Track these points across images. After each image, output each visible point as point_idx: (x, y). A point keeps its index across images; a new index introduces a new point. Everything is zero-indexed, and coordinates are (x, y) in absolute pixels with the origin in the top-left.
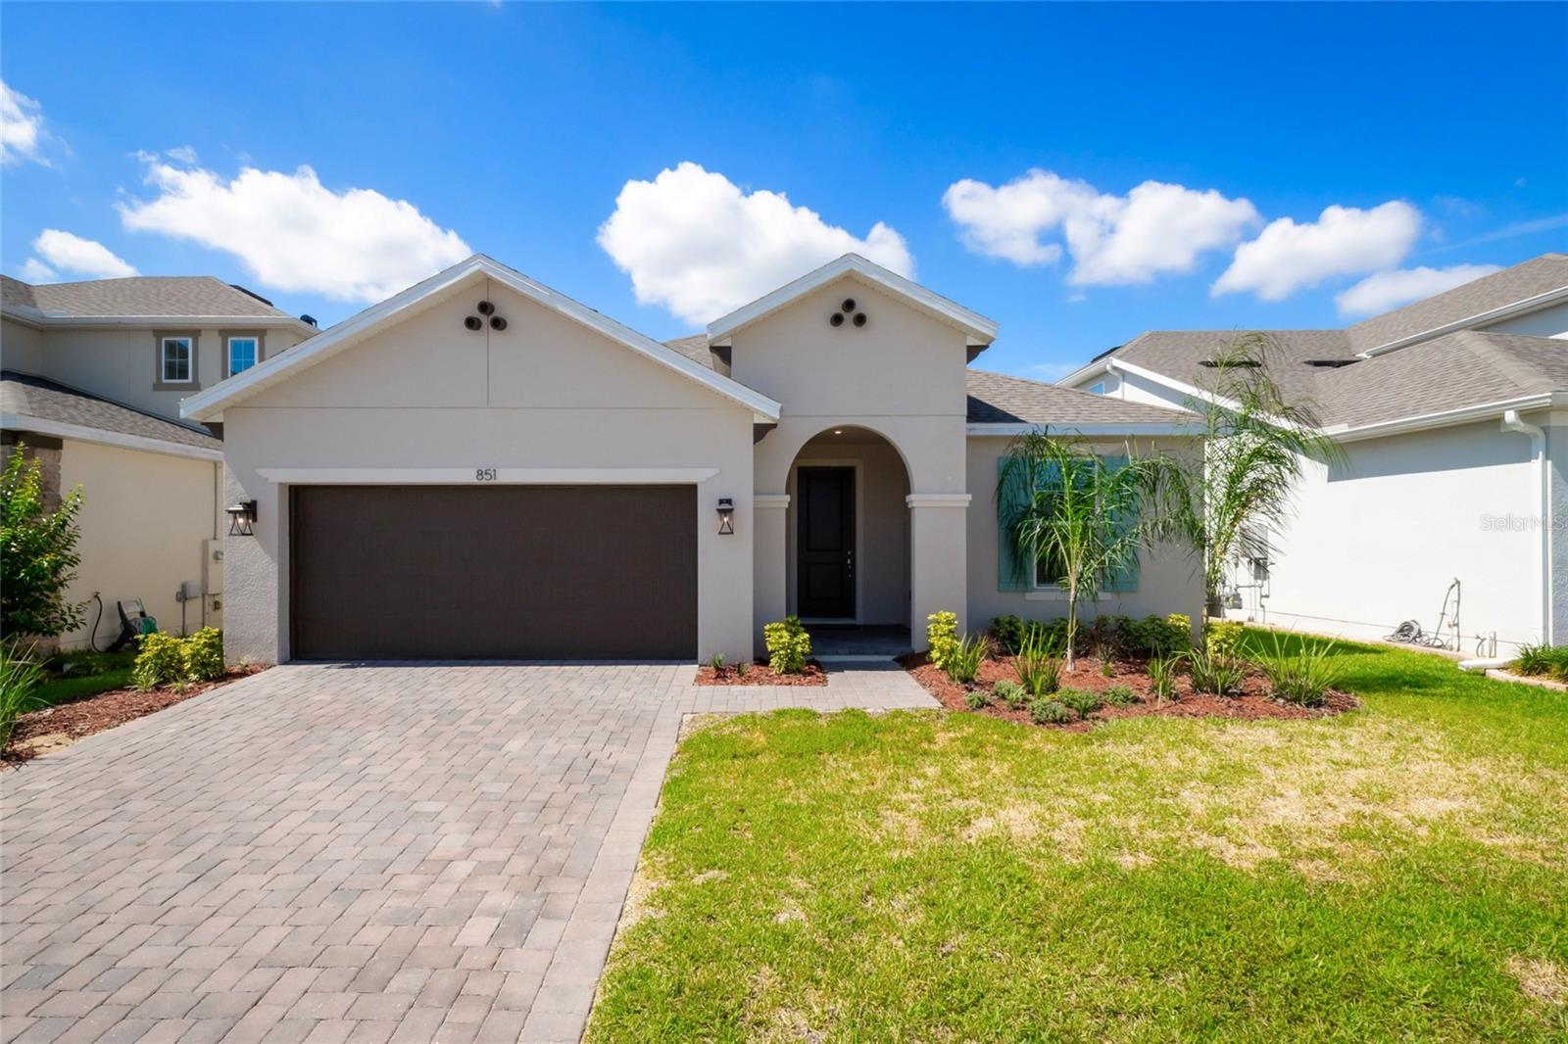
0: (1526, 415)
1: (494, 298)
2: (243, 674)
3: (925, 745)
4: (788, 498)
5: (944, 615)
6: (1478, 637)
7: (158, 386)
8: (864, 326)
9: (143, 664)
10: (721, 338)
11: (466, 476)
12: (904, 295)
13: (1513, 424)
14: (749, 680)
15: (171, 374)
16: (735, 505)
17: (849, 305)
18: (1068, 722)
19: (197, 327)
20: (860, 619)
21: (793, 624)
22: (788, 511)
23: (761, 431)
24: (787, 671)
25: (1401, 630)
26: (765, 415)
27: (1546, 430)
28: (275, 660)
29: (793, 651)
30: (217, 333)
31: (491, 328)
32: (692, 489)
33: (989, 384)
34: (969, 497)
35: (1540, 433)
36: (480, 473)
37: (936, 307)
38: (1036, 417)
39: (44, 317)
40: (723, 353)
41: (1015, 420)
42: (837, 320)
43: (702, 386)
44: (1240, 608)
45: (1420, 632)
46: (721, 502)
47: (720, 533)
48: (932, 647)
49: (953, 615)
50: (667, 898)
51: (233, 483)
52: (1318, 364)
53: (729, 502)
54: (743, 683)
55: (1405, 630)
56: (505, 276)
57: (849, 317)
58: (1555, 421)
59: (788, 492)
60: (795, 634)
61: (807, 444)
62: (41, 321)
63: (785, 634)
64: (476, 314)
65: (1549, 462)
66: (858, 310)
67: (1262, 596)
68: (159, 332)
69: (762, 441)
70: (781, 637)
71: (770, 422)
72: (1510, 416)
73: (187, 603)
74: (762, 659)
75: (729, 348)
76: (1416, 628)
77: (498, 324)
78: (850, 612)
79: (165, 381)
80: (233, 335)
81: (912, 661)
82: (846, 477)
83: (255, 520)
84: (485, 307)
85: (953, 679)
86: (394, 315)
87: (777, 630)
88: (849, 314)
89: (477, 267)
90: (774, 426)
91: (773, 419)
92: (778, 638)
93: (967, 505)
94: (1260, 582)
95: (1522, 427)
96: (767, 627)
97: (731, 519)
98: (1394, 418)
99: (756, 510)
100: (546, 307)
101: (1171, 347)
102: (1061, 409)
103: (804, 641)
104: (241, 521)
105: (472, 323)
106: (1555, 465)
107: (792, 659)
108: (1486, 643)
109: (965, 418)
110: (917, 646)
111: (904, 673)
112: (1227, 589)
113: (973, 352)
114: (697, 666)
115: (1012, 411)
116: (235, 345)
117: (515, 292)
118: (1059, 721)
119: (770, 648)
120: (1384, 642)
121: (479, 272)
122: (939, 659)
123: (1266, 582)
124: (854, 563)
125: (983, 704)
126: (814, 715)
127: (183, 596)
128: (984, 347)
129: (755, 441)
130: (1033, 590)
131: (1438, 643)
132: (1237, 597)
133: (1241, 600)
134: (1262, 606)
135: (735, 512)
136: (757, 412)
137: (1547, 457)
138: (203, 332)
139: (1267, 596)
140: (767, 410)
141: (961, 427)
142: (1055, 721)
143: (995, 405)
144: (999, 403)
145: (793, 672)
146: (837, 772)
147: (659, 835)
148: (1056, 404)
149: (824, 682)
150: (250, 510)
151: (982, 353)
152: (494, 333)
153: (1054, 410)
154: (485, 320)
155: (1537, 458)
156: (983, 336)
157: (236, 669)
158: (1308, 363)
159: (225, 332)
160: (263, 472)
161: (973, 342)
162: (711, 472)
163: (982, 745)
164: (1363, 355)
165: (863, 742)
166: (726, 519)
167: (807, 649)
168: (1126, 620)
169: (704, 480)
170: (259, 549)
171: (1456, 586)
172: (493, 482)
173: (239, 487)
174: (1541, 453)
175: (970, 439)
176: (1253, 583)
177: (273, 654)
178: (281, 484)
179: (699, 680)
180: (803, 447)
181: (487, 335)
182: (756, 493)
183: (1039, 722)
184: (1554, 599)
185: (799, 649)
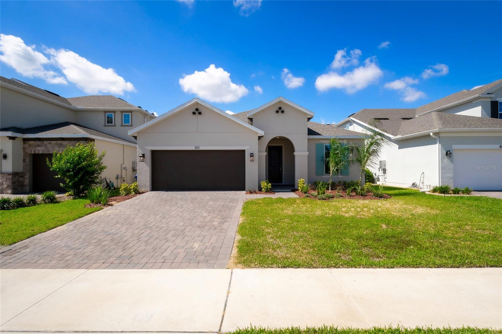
0: (435, 134)
1: (199, 108)
2: (143, 193)
3: (294, 202)
4: (266, 153)
5: (302, 180)
6: (427, 185)
7: (105, 126)
8: (284, 113)
9: (122, 190)
10: (250, 116)
11: (192, 148)
12: (292, 106)
13: (432, 136)
14: (257, 193)
15: (108, 122)
16: (254, 154)
17: (280, 108)
18: (325, 199)
19: (115, 110)
20: (283, 183)
21: (267, 182)
22: (266, 156)
23: (260, 138)
24: (266, 192)
25: (413, 185)
26: (261, 134)
27: (439, 137)
28: (149, 190)
29: (267, 187)
30: (120, 112)
31: (198, 114)
32: (244, 151)
33: (315, 125)
34: (308, 153)
35: (438, 138)
36: (196, 147)
37: (300, 109)
38: (325, 134)
39: (76, 108)
40: (251, 119)
41: (320, 135)
42: (277, 112)
43: (246, 127)
44: (379, 181)
45: (416, 185)
46: (251, 154)
47: (251, 161)
48: (299, 186)
49: (304, 180)
50: (246, 220)
51: (139, 150)
52: (404, 119)
53: (253, 154)
54: (256, 194)
55: (413, 184)
56: (202, 103)
57: (280, 111)
58: (441, 135)
59: (266, 152)
60: (268, 184)
61: (270, 140)
62: (75, 109)
63: (265, 183)
64: (195, 111)
65: (440, 144)
66: (282, 109)
67: (385, 178)
68: (105, 112)
69: (260, 140)
70: (265, 184)
71: (262, 136)
72: (431, 134)
73: (118, 180)
74: (260, 189)
75: (252, 118)
76: (416, 184)
77: (200, 113)
78: (281, 182)
79: (107, 124)
80: (125, 113)
81: (294, 190)
82: (280, 148)
83: (144, 158)
84: (197, 110)
85: (303, 193)
86: (177, 111)
87: (264, 183)
88: (280, 110)
89: (196, 101)
90: (263, 136)
91: (262, 135)
92: (264, 184)
93: (308, 154)
94: (384, 175)
95: (434, 136)
96: (261, 182)
97: (253, 158)
98: (411, 134)
99: (259, 156)
100: (211, 110)
101: (367, 114)
102: (331, 132)
103: (270, 185)
104: (142, 158)
105: (194, 113)
106: (441, 145)
107: (267, 189)
108: (429, 186)
109: (307, 135)
110: (296, 188)
111: (292, 193)
112: (376, 176)
113: (309, 119)
114: (245, 191)
115: (319, 132)
116: (125, 115)
117: (203, 106)
118: (323, 199)
119: (262, 187)
120: (409, 187)
121: (196, 102)
122: (300, 189)
123: (385, 175)
124: (282, 170)
125: (308, 196)
126: (272, 198)
127: (117, 178)
128: (312, 118)
129: (259, 140)
130: (324, 175)
131: (420, 187)
132: (378, 178)
133: (379, 179)
134: (385, 181)
135: (254, 156)
136: (259, 133)
137: (440, 143)
138: (116, 112)
139: (386, 178)
140: (261, 133)
141: (306, 136)
142: (322, 199)
143: (316, 131)
144: (317, 130)
145: (267, 192)
146: (276, 206)
147: (243, 214)
148: (330, 131)
149: (275, 194)
150: (143, 156)
151: (311, 119)
152: (199, 116)
153: (329, 132)
154: (197, 112)
155: (437, 143)
156: (311, 116)
157: (141, 192)
158: (402, 118)
159: (122, 112)
160: (146, 147)
161: (309, 117)
162: (248, 147)
163: (306, 202)
164: (417, 116)
165: (282, 202)
166: (252, 158)
167: (271, 187)
168: (345, 182)
169: (247, 149)
170: (145, 165)
171: (423, 174)
172: (198, 149)
173: (141, 151)
174: (438, 142)
175: (308, 139)
176: (383, 175)
177: (149, 189)
178: (150, 150)
179: (246, 194)
180: (269, 142)
181: (197, 115)
182: (258, 152)
183: (319, 199)
184: (441, 176)
185: (269, 187)
